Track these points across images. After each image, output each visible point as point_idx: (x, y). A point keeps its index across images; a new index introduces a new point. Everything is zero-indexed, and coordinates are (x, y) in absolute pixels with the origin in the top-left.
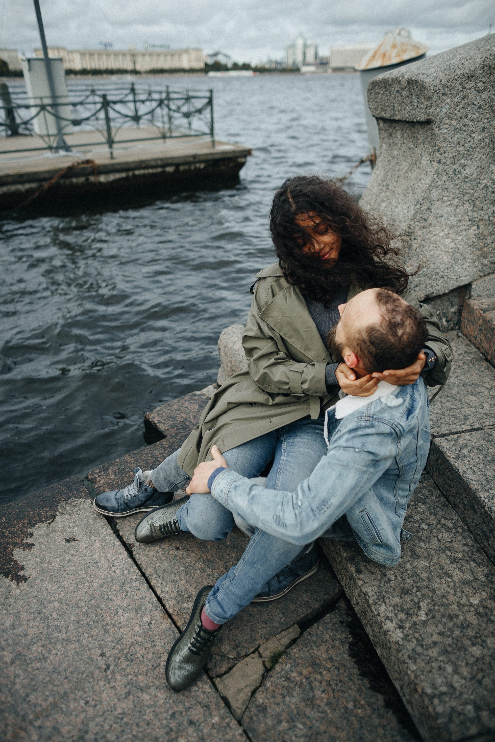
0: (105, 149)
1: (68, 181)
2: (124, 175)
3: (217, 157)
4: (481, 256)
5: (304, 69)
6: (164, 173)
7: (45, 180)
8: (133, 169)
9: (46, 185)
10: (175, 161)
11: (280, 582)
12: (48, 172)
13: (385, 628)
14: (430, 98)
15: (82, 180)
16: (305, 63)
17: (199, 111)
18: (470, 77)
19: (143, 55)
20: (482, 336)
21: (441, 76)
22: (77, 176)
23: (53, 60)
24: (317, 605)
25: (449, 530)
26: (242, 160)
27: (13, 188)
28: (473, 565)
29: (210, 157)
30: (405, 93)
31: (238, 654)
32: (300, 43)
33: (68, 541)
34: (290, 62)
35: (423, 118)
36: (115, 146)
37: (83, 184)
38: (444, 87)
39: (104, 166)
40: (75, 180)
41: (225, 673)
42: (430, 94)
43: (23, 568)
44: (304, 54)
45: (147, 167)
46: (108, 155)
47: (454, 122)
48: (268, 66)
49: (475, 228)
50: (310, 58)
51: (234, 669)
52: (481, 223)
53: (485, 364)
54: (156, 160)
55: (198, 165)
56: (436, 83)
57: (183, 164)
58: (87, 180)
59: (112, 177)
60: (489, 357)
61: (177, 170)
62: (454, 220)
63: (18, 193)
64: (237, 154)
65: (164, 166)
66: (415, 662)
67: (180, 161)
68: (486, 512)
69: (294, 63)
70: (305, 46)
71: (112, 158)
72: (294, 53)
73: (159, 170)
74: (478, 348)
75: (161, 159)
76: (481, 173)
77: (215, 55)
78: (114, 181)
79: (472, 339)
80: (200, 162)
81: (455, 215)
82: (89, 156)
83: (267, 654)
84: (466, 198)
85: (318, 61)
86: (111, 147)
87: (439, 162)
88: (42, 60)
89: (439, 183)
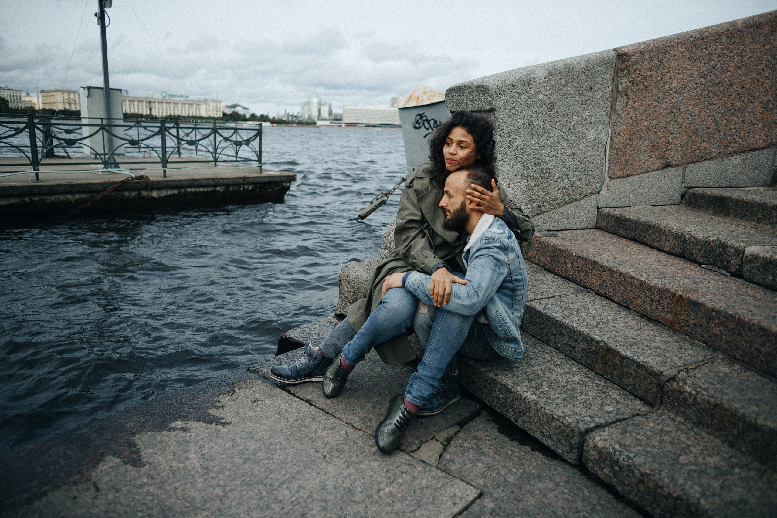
0: (159, 168)
1: (120, 194)
2: (176, 192)
3: (266, 180)
4: (530, 201)
5: (319, 123)
6: (214, 192)
7: (97, 192)
8: (186, 187)
9: (98, 197)
10: (226, 182)
11: (438, 400)
12: (101, 184)
13: (524, 396)
14: (492, 95)
15: (134, 194)
16: (320, 118)
17: (248, 142)
18: (514, 86)
19: (160, 103)
20: (540, 255)
21: (498, 84)
22: (130, 190)
23: (112, 89)
24: (467, 415)
25: (547, 354)
26: (288, 184)
27: (62, 197)
28: (568, 366)
29: (258, 180)
30: (474, 94)
31: (422, 441)
32: (315, 101)
33: (255, 401)
34: (306, 117)
35: (488, 107)
36: (168, 165)
37: (135, 197)
38: (500, 90)
39: (158, 182)
40: (127, 194)
41: (416, 450)
42: (492, 93)
43: (222, 418)
44: (319, 111)
45: (200, 186)
46: (162, 173)
47: (507, 111)
48: (284, 119)
49: (525, 181)
50: (325, 113)
51: (421, 448)
52: (529, 178)
53: (545, 272)
54: (208, 179)
55: (246, 187)
56: (495, 87)
57: (233, 185)
58: (139, 194)
59: (163, 193)
60: (547, 267)
61: (227, 190)
62: (512, 175)
63: (67, 203)
64: (283, 179)
65: (215, 186)
66: (548, 405)
67: (230, 182)
68: (571, 330)
69: (310, 117)
70: (320, 104)
71: (165, 176)
72: (309, 110)
73: (210, 189)
74: (538, 265)
75: (213, 179)
76: (526, 145)
77: (235, 106)
78: (165, 197)
79: (533, 260)
80: (249, 184)
81: (513, 172)
82: (142, 173)
83: (442, 439)
84: (518, 160)
85: (333, 117)
86: (164, 166)
87: (500, 135)
88: (102, 88)
89: (501, 149)
